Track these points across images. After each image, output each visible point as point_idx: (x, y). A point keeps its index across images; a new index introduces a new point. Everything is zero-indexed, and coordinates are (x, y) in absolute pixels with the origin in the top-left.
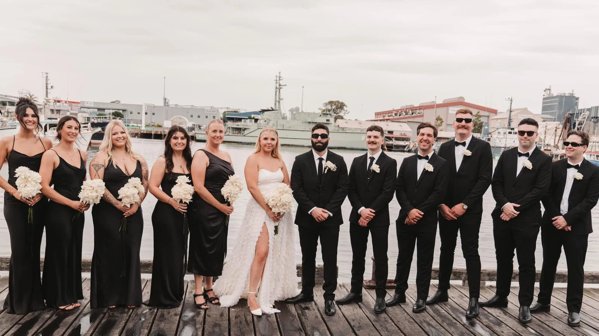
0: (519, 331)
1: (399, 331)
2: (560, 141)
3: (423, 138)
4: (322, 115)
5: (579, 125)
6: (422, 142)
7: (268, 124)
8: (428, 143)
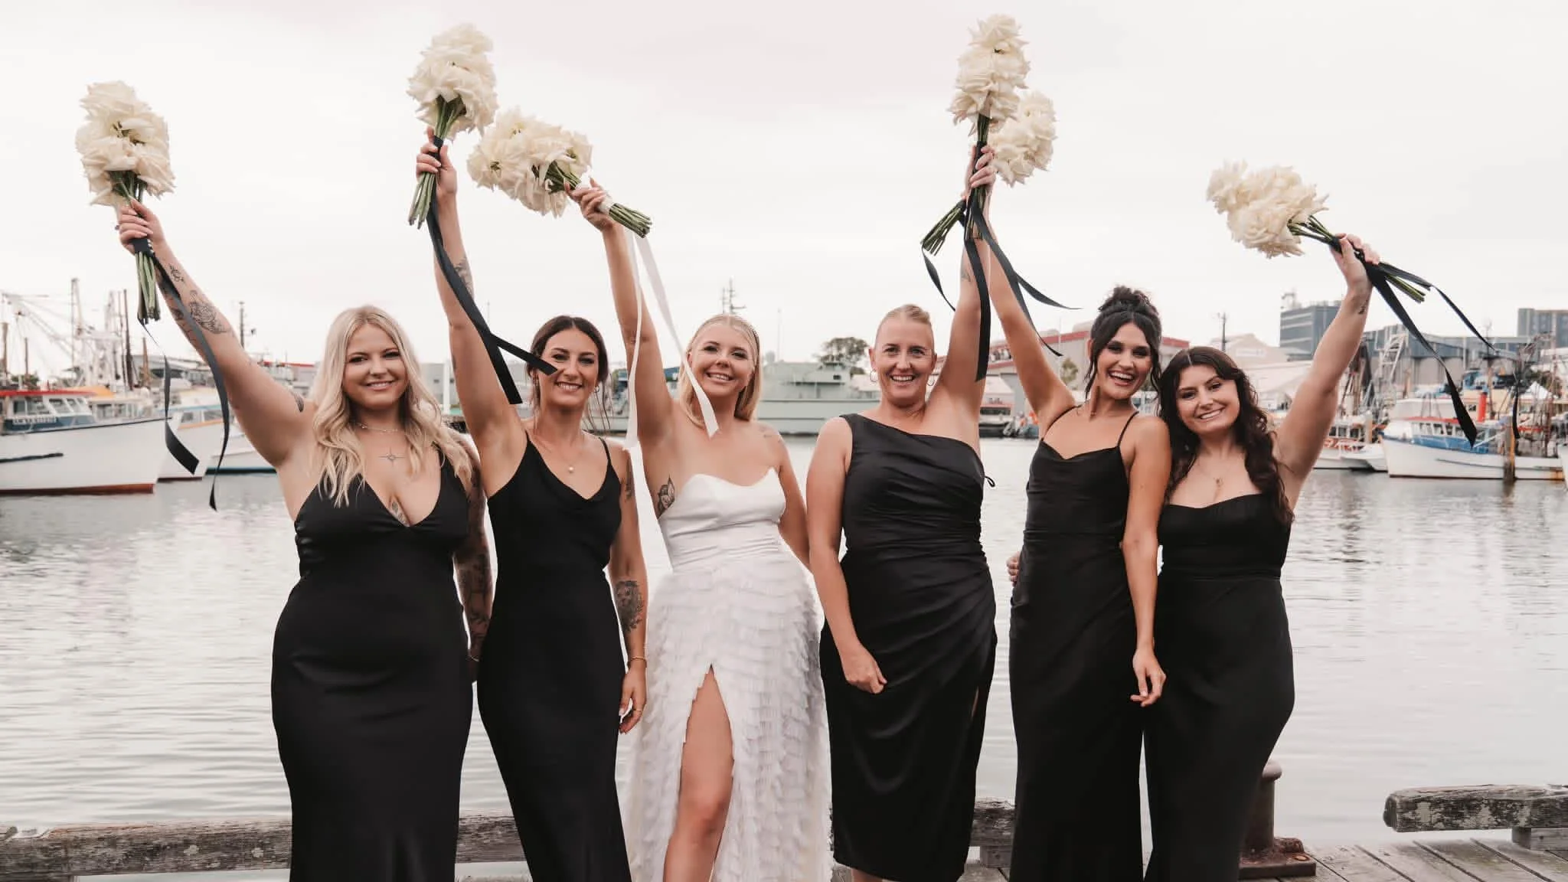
2: (1346, 397)
4: (824, 367)
5: (1386, 360)
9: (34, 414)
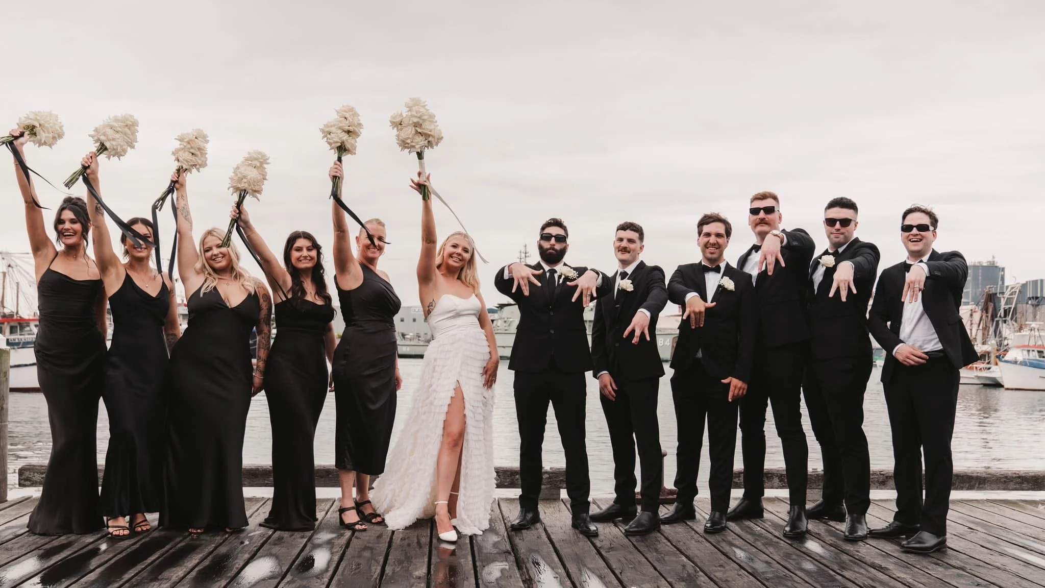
0: (887, 550)
1: (678, 552)
3: (709, 241)
5: (1006, 304)
6: (708, 248)
7: (509, 325)
8: (717, 249)
9: (24, 335)
